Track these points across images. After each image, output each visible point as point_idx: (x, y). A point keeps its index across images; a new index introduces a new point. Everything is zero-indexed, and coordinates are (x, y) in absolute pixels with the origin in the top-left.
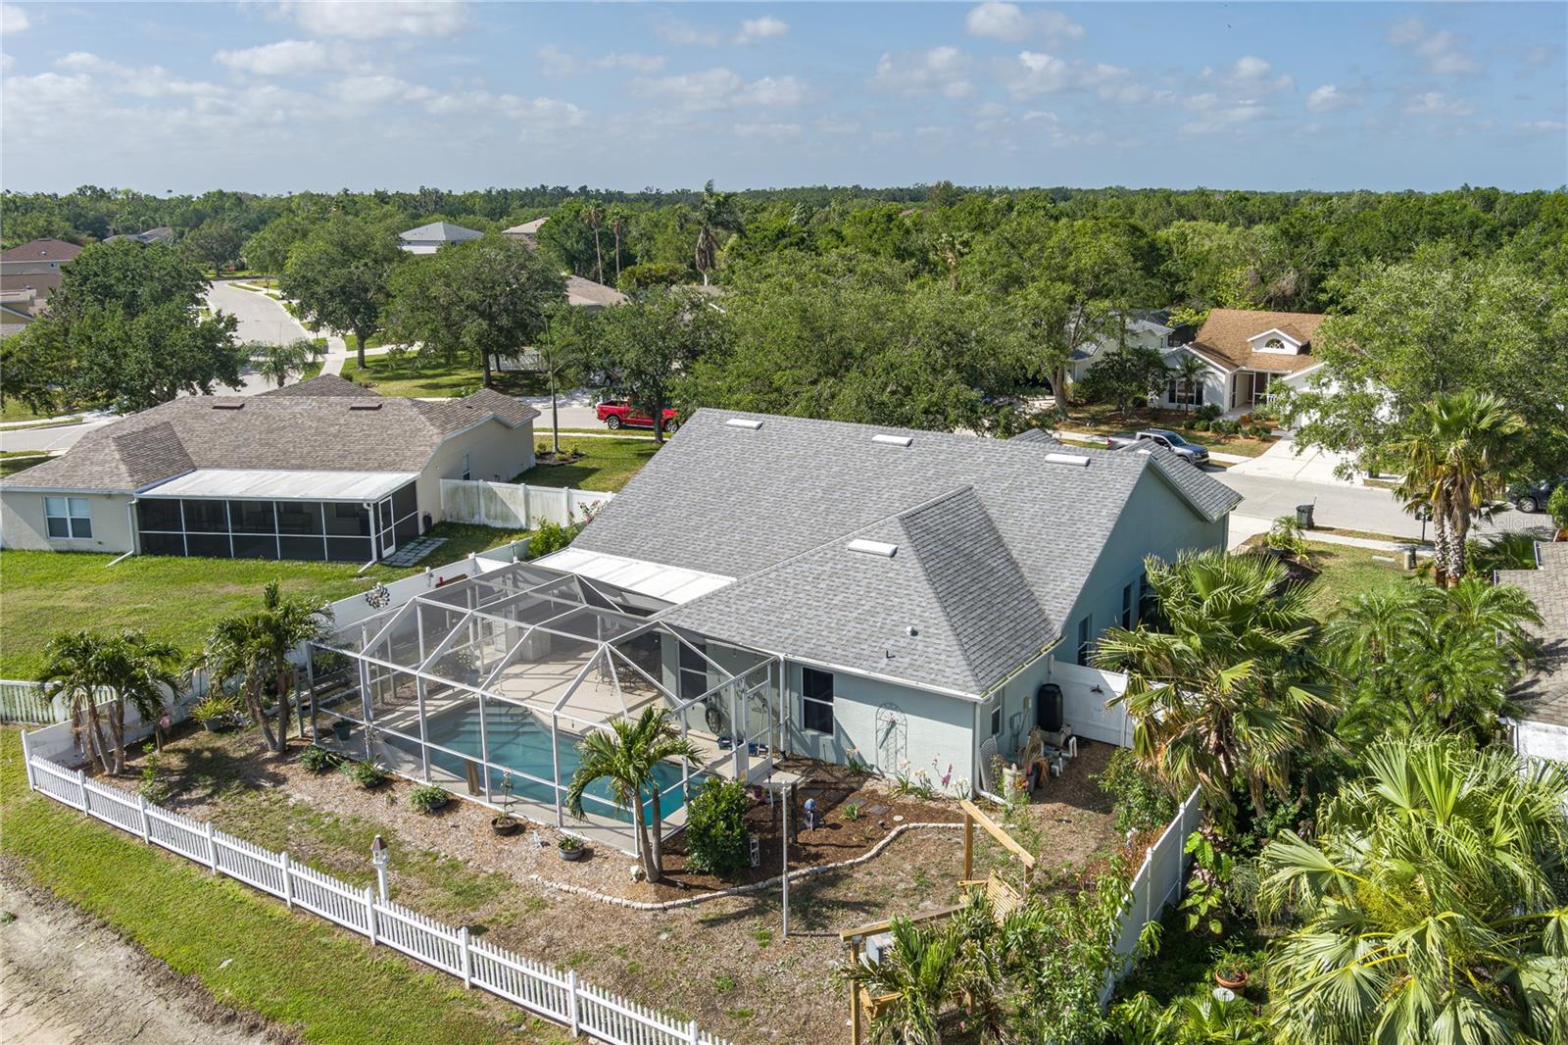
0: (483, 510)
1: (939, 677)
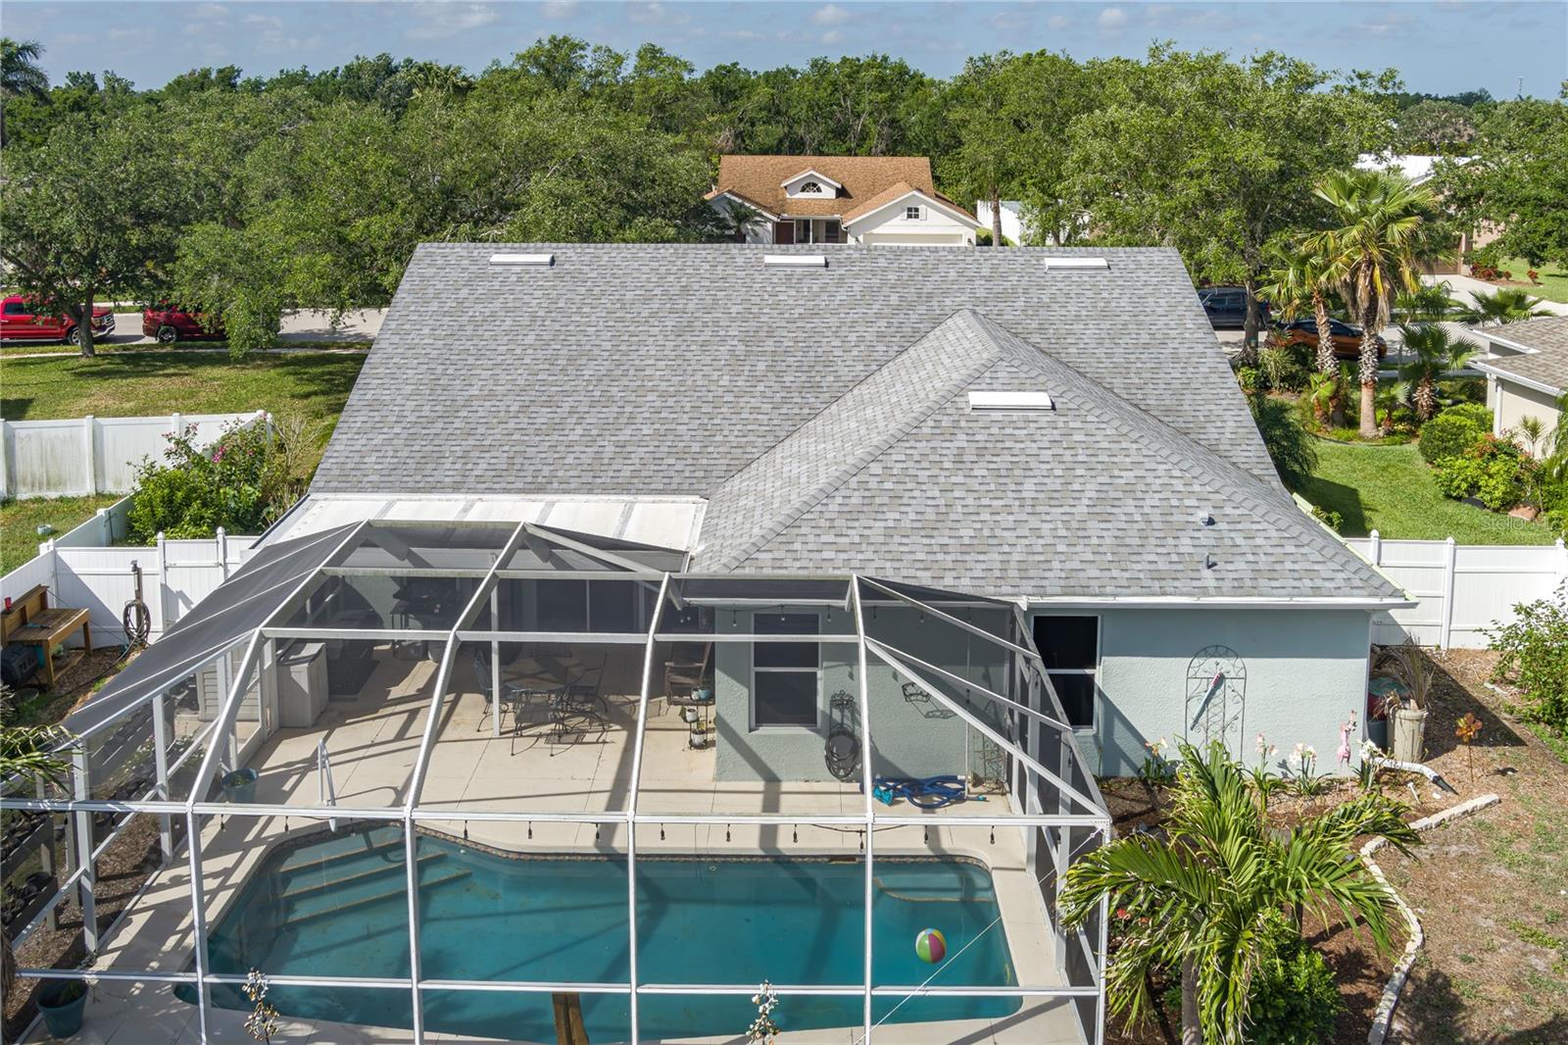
1: (1318, 583)
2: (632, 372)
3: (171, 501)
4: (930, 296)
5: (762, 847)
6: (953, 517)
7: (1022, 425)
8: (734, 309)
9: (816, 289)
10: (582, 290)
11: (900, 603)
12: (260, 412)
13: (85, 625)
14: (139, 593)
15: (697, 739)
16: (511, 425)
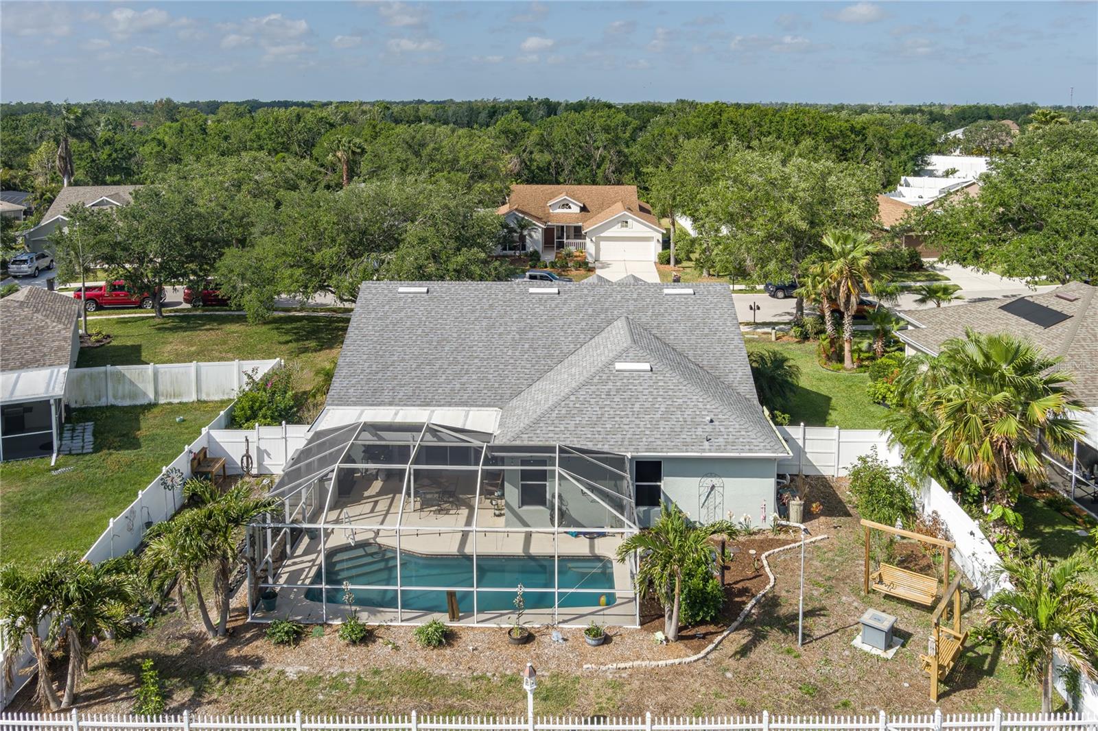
0: (110, 393)
1: (752, 447)
2: (467, 348)
3: (252, 407)
4: (607, 309)
5: (524, 552)
6: (604, 419)
7: (637, 378)
8: (514, 317)
9: (553, 306)
10: (443, 307)
11: (575, 455)
12: (278, 359)
13: (224, 466)
14: (247, 451)
15: (497, 512)
16: (413, 374)
